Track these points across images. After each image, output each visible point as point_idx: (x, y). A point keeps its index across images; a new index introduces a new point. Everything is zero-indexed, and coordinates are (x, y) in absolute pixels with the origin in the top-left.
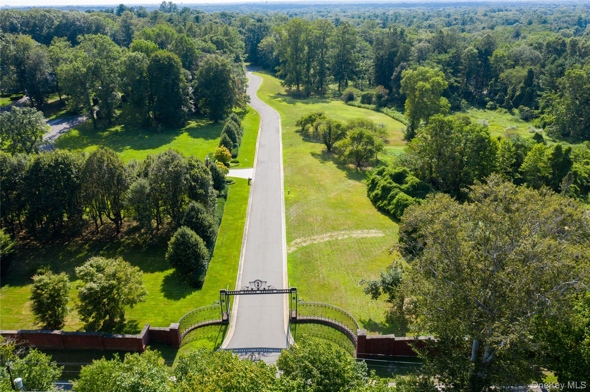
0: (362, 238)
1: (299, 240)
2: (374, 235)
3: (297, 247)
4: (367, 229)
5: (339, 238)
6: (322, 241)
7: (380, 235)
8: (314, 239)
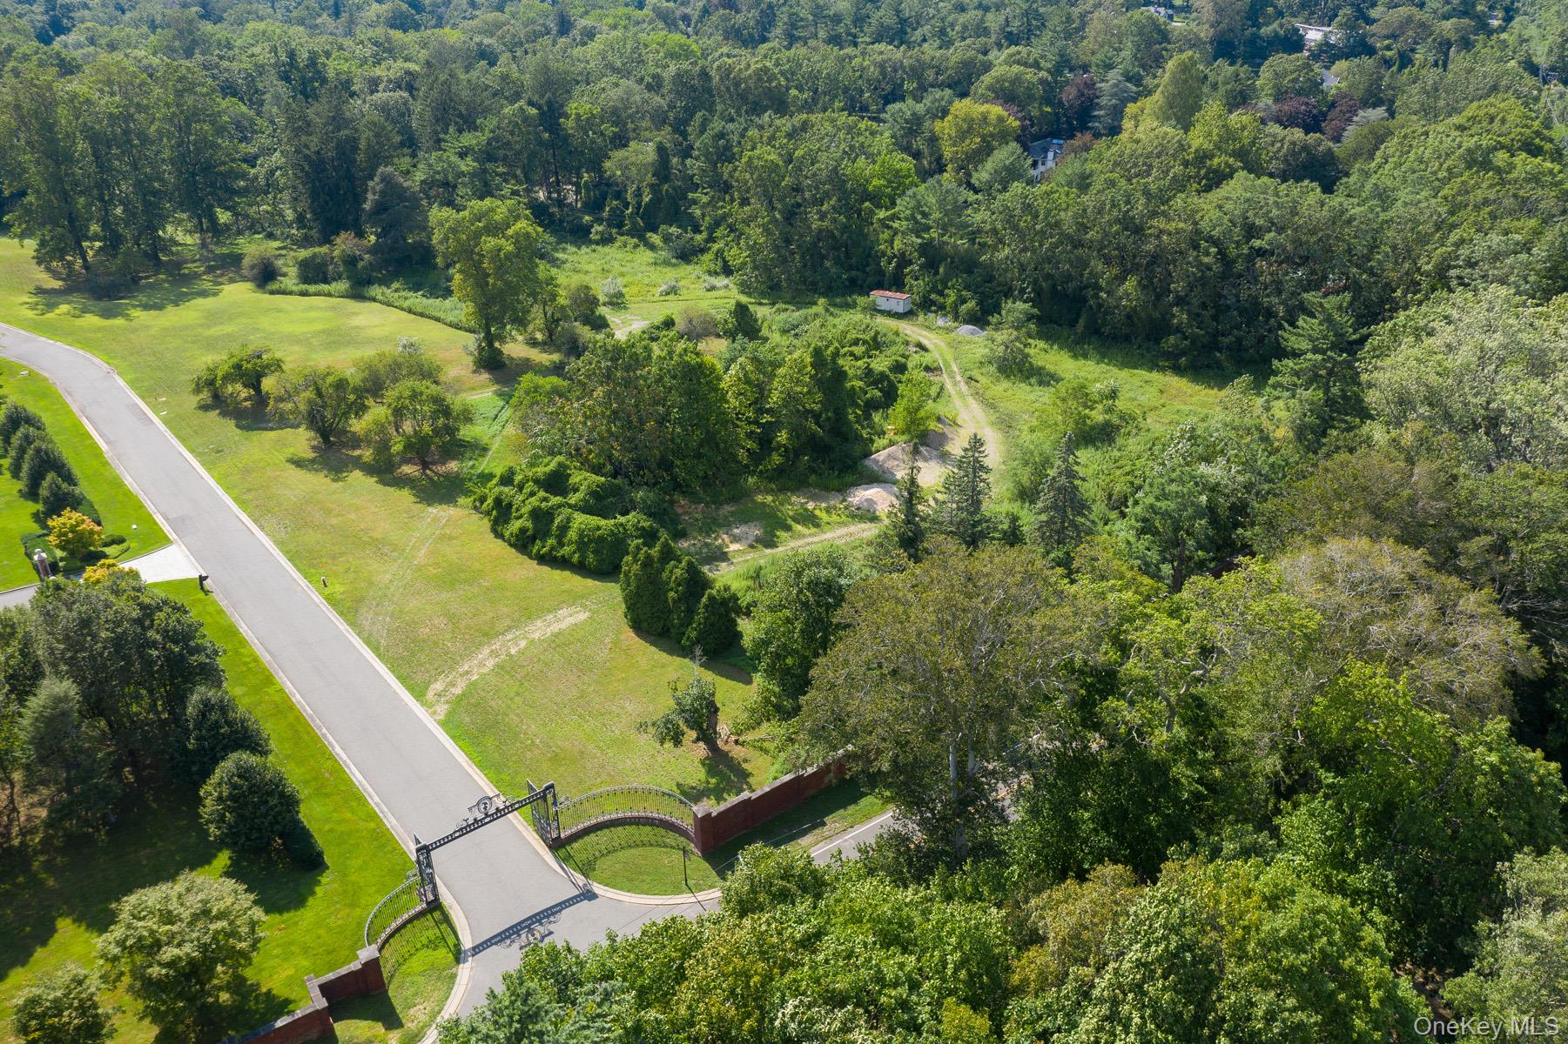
0: (556, 635)
1: (438, 686)
2: (571, 620)
3: (447, 702)
4: (549, 611)
5: (513, 651)
6: (485, 670)
7: (583, 616)
8: (467, 673)
